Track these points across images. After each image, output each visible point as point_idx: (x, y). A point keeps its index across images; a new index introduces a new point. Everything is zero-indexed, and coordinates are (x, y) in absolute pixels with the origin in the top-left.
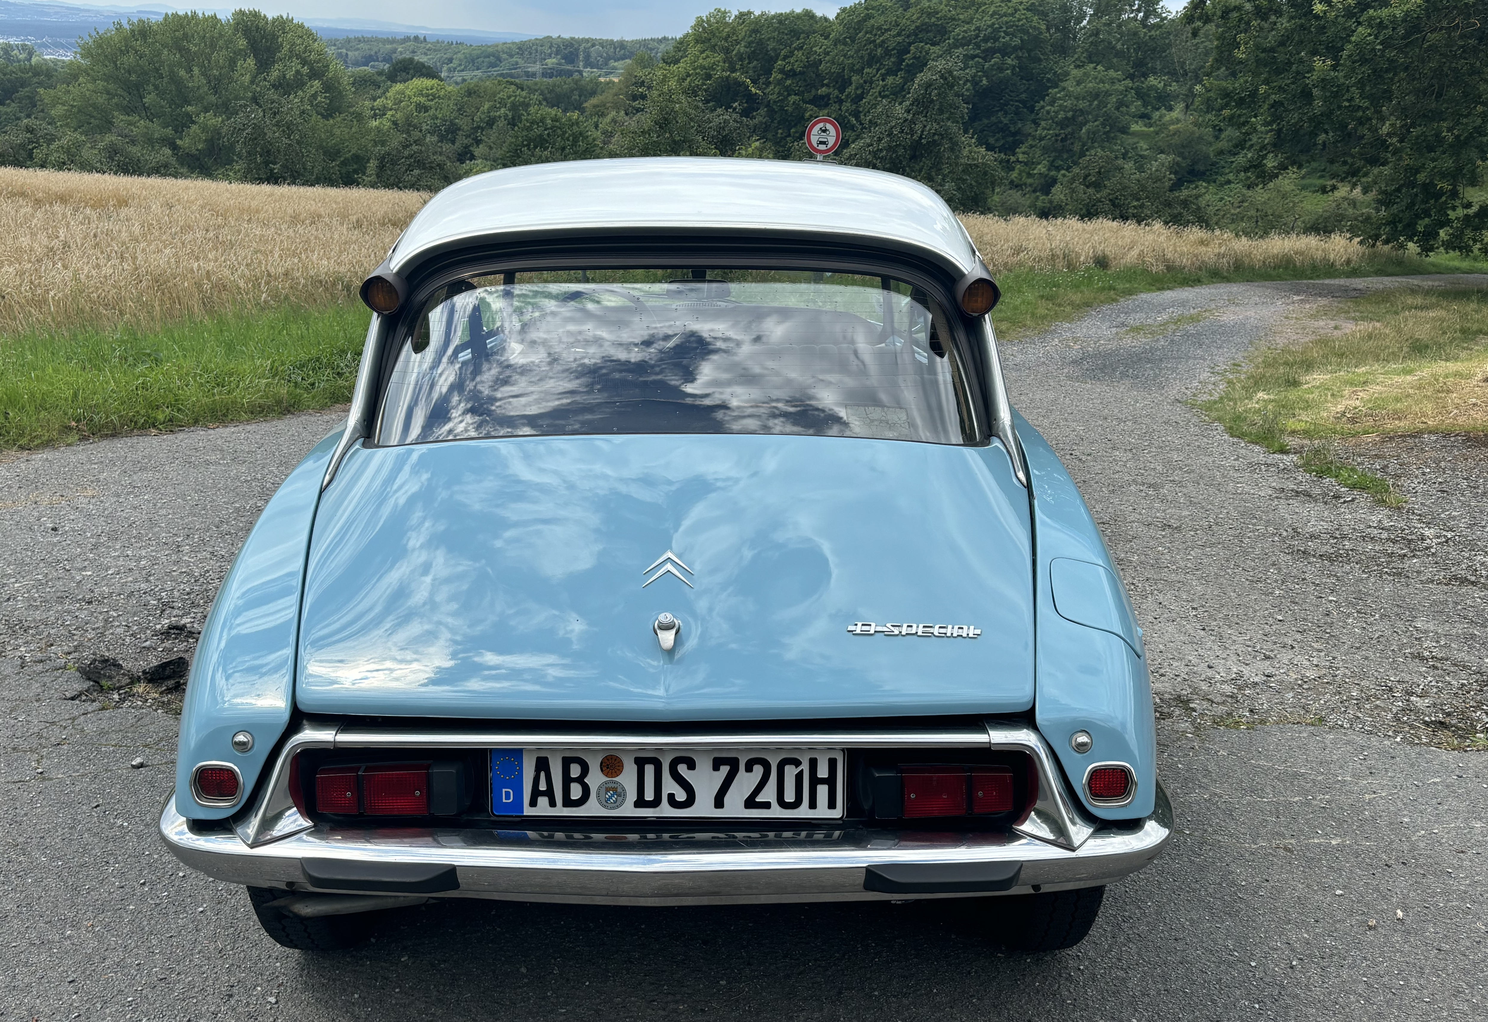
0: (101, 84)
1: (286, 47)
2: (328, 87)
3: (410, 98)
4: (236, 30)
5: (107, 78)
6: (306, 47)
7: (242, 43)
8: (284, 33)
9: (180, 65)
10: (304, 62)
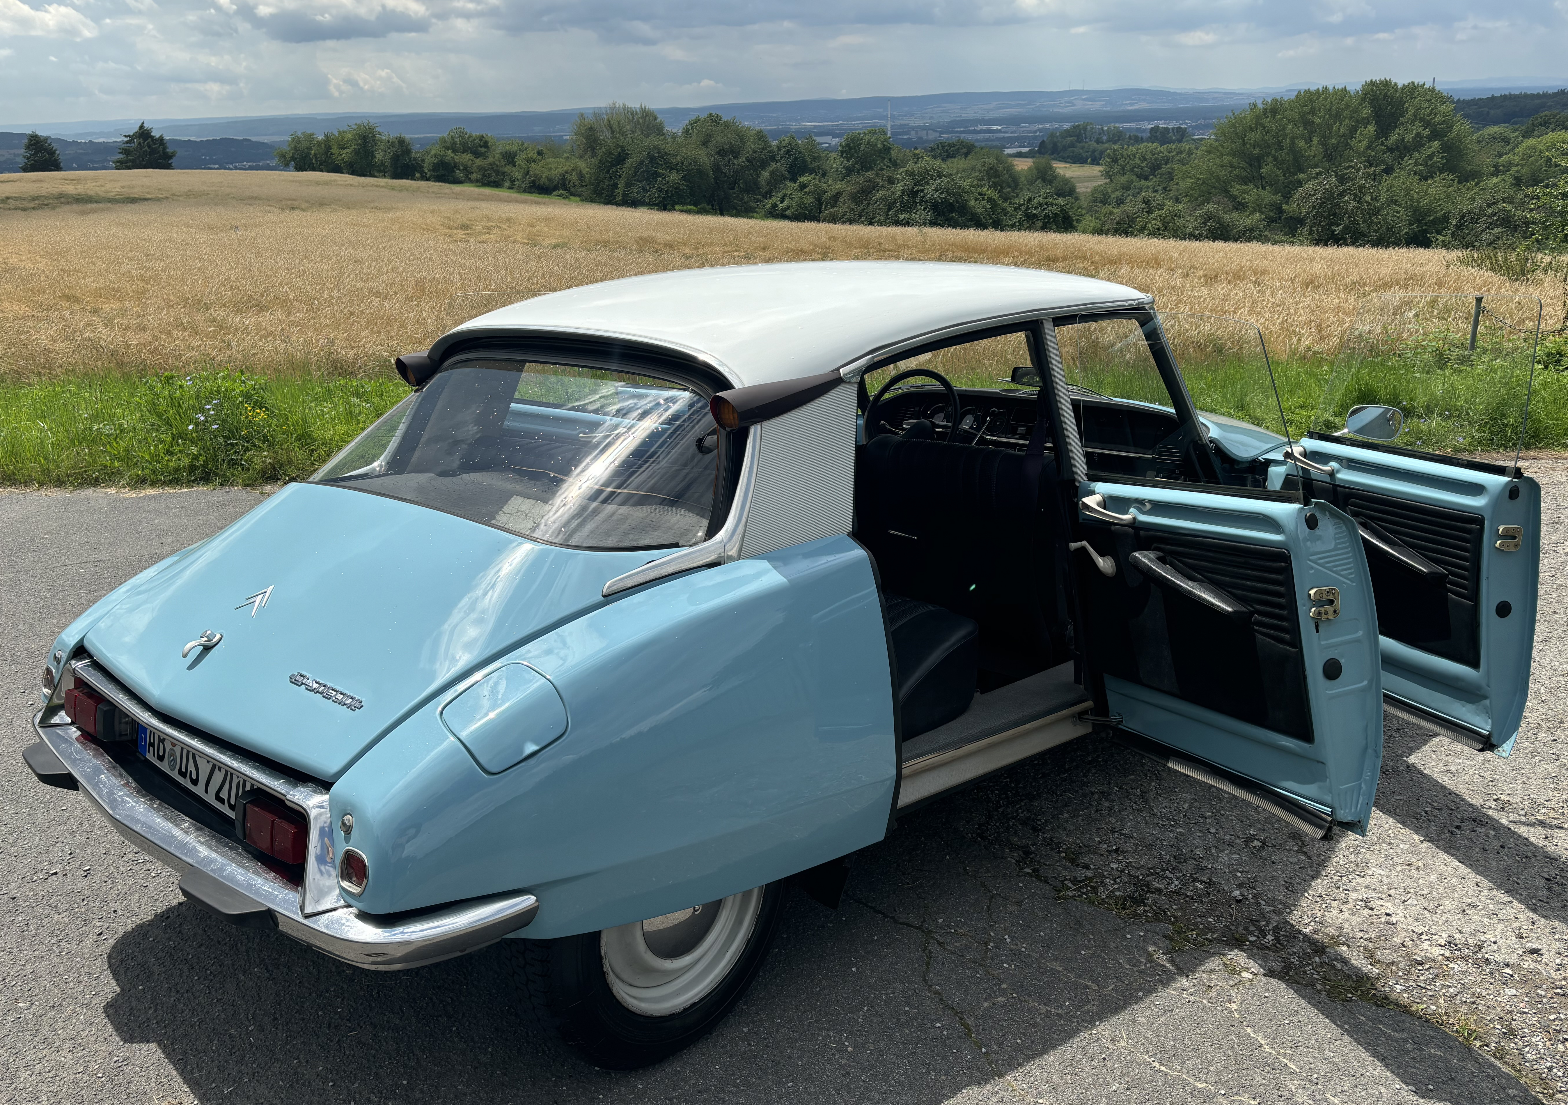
0: (1227, 159)
1: (1411, 111)
2: (1447, 148)
3: (1541, 152)
4: (1364, 99)
5: (1233, 154)
6: (1433, 109)
7: (1366, 111)
8: (1411, 98)
9: (1302, 136)
10: (1427, 124)
